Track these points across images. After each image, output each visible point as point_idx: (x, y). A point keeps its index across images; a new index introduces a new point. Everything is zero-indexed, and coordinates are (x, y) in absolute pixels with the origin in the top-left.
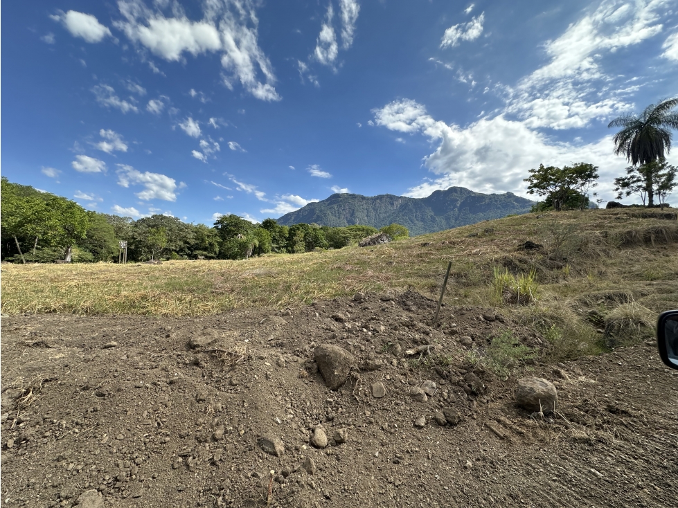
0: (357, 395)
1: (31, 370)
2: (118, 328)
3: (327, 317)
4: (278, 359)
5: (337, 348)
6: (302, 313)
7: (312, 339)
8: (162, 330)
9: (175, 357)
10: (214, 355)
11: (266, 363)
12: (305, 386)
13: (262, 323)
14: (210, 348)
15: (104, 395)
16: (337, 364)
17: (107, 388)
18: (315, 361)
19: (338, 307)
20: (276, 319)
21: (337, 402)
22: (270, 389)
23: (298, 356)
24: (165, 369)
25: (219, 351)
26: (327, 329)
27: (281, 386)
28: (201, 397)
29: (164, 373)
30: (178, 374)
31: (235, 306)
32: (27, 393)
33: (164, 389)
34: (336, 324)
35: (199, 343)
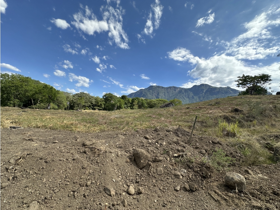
0: (150, 172)
1: (25, 149)
2: (60, 135)
3: (142, 137)
4: (118, 153)
5: (143, 150)
6: (132, 134)
7: (134, 146)
8: (75, 137)
9: (77, 149)
10: (92, 149)
11: (112, 155)
12: (128, 166)
13: (115, 138)
14: (91, 147)
15: (47, 162)
16: (143, 158)
17: (49, 159)
18: (133, 156)
19: (147, 133)
20: (120, 136)
21: (141, 174)
22: (113, 166)
23: (127, 153)
24: (72, 154)
25: (94, 148)
26: (141, 142)
27: (117, 165)
28: (84, 167)
29: (72, 155)
30: (77, 156)
31: (106, 130)
32: (20, 159)
33: (70, 162)
34: (145, 140)
35: (87, 144)
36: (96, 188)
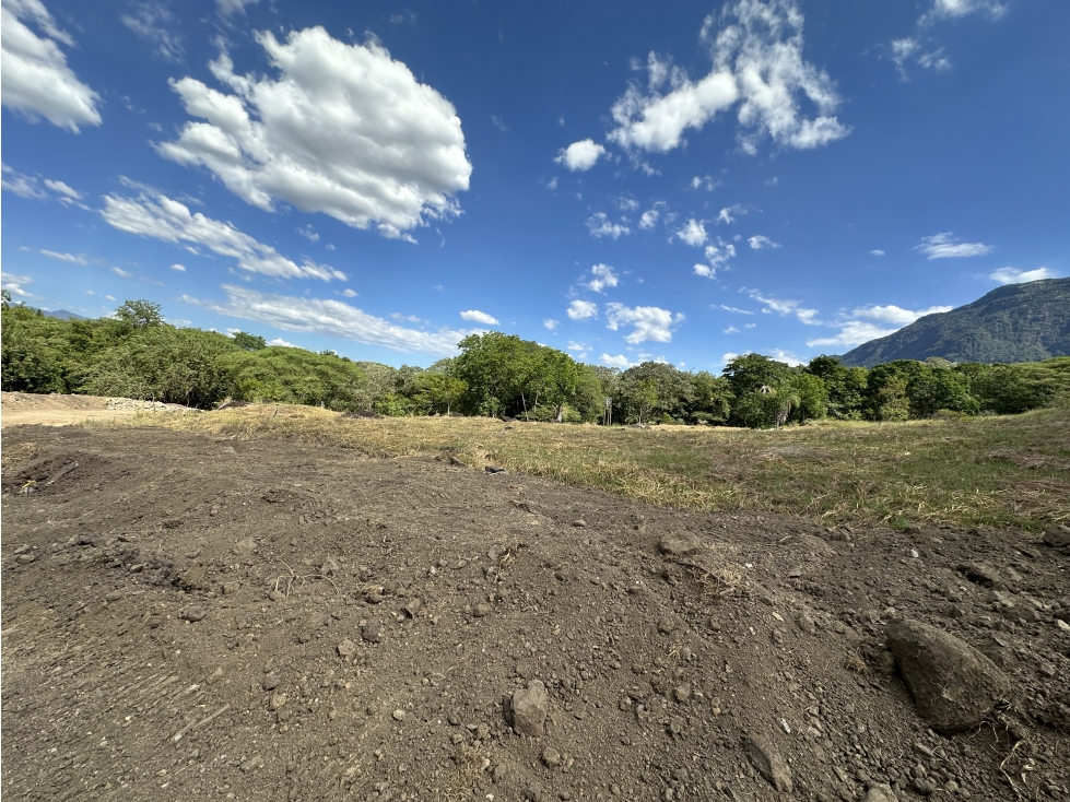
0: (1017, 776)
1: (513, 531)
2: (589, 505)
3: (944, 566)
4: (800, 615)
5: (949, 639)
6: (875, 543)
7: (892, 601)
8: (633, 517)
9: (639, 558)
10: (690, 572)
11: (774, 614)
12: (860, 690)
13: (784, 543)
14: (686, 561)
15: (562, 580)
16: (950, 675)
17: (565, 572)
18: (889, 650)
19: (985, 549)
20: (810, 540)
21: (945, 762)
22: (777, 662)
23: (849, 624)
24: (624, 571)
25: (697, 568)
26: (937, 591)
27: (800, 666)
28: (664, 627)
29: (624, 576)
30: (639, 583)
31: (742, 505)
32: (506, 553)
33: (621, 596)
34: (968, 587)
35: (671, 548)
36: (709, 721)
